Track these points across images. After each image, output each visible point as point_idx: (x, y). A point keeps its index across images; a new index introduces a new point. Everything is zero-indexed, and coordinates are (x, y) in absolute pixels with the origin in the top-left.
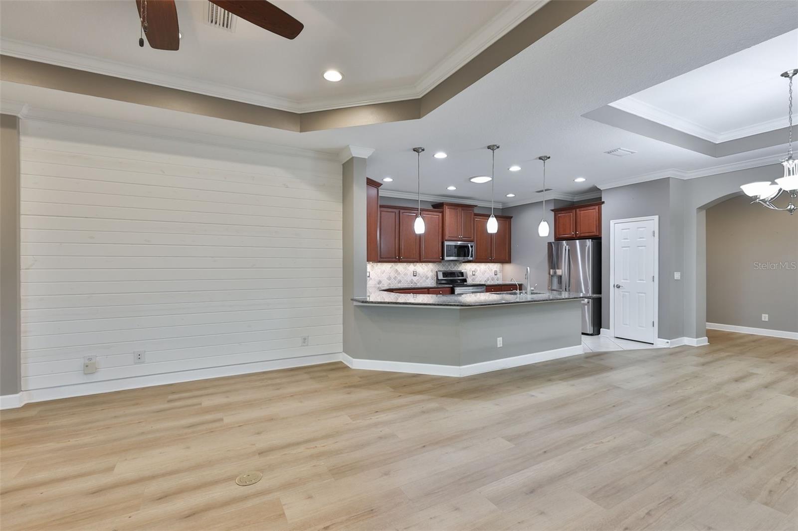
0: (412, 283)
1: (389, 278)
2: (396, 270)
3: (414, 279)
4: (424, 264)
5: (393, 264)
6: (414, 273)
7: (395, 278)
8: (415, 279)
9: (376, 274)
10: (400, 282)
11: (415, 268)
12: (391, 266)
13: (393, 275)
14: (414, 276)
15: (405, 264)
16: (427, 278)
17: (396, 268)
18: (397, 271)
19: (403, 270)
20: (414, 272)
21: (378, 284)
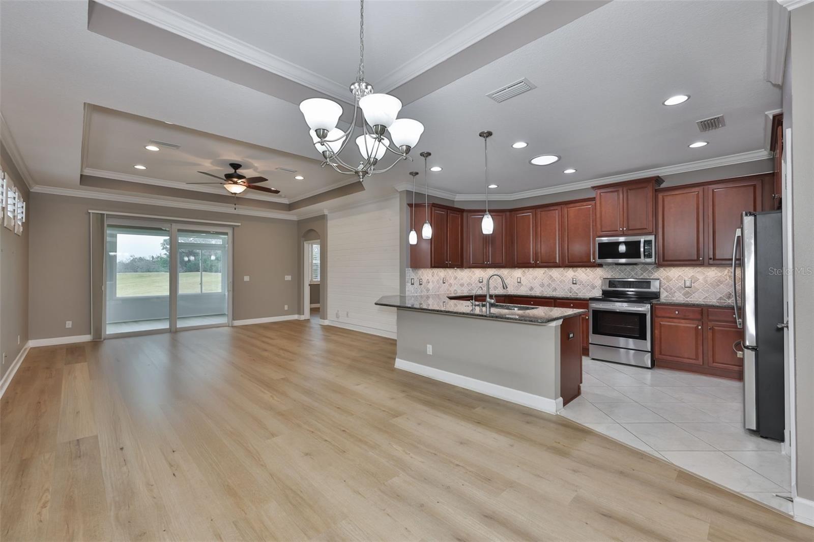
0: (570, 293)
1: (542, 285)
2: (550, 275)
3: (573, 288)
4: (588, 270)
5: (546, 269)
6: (573, 281)
7: (549, 285)
8: (575, 287)
9: (527, 280)
10: (555, 290)
11: (576, 274)
12: (544, 272)
13: (546, 282)
14: (573, 283)
15: (562, 269)
16: (594, 287)
17: (550, 273)
18: (551, 277)
19: (559, 276)
20: (573, 279)
21: (530, 290)
